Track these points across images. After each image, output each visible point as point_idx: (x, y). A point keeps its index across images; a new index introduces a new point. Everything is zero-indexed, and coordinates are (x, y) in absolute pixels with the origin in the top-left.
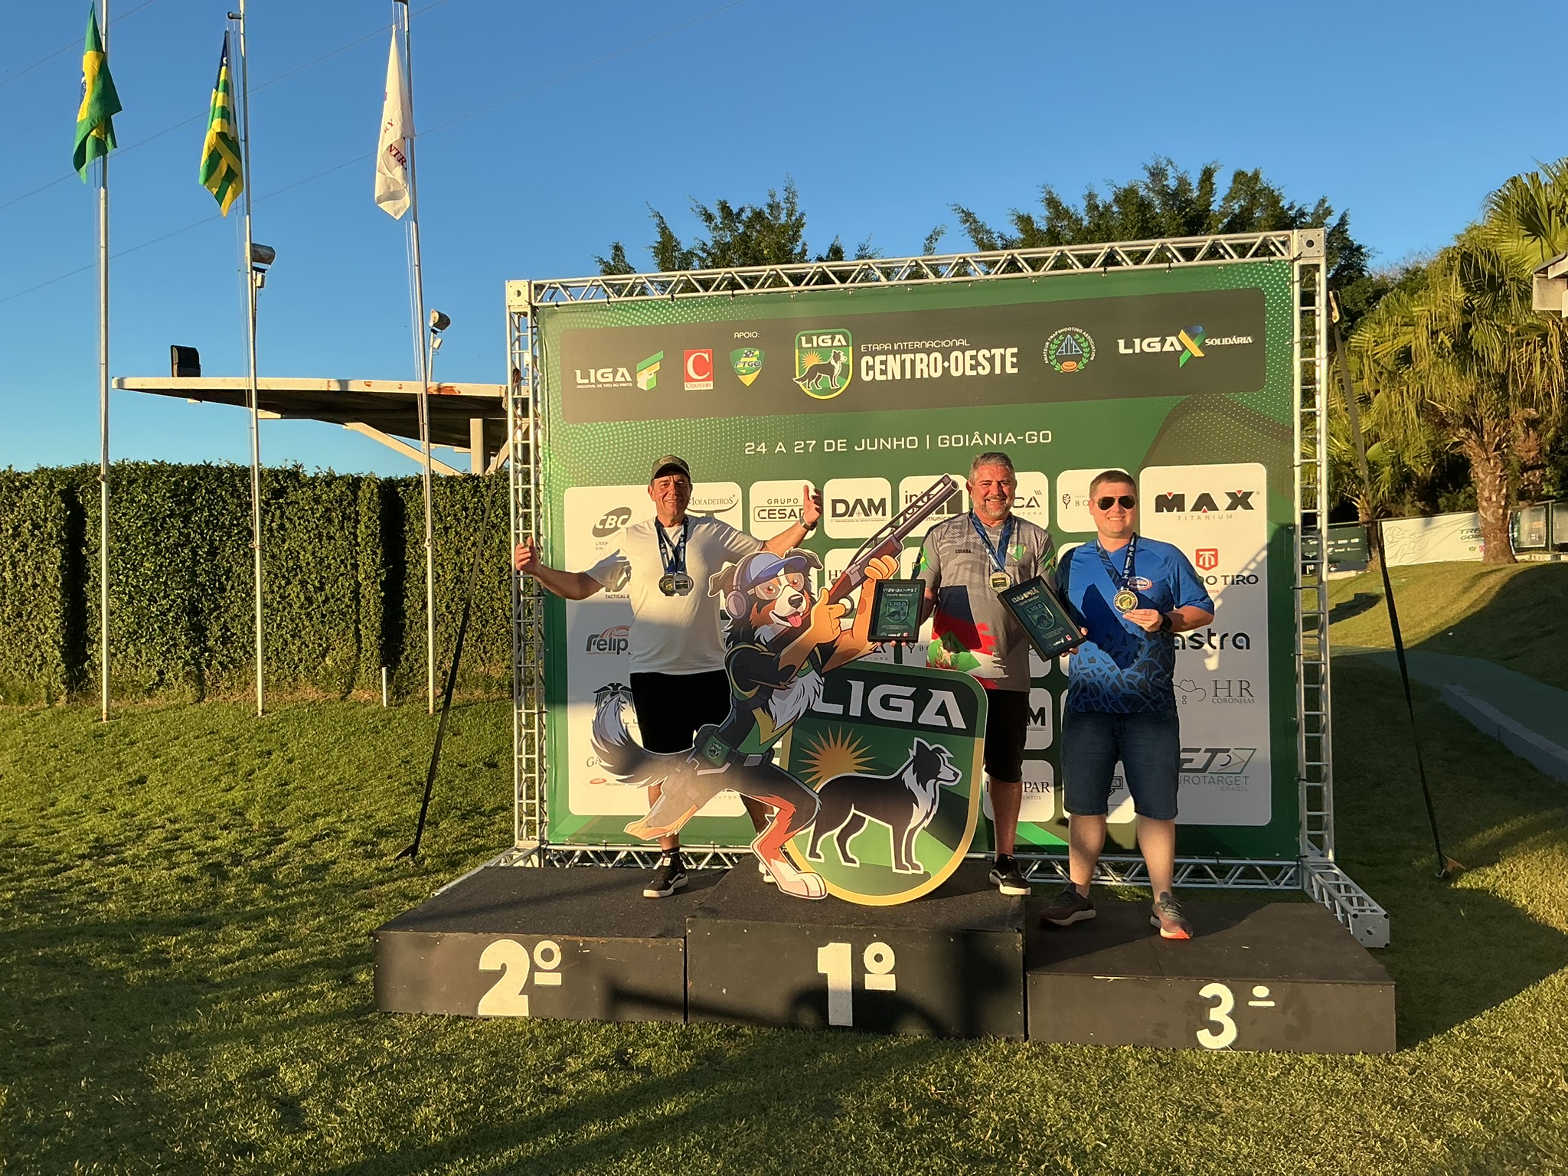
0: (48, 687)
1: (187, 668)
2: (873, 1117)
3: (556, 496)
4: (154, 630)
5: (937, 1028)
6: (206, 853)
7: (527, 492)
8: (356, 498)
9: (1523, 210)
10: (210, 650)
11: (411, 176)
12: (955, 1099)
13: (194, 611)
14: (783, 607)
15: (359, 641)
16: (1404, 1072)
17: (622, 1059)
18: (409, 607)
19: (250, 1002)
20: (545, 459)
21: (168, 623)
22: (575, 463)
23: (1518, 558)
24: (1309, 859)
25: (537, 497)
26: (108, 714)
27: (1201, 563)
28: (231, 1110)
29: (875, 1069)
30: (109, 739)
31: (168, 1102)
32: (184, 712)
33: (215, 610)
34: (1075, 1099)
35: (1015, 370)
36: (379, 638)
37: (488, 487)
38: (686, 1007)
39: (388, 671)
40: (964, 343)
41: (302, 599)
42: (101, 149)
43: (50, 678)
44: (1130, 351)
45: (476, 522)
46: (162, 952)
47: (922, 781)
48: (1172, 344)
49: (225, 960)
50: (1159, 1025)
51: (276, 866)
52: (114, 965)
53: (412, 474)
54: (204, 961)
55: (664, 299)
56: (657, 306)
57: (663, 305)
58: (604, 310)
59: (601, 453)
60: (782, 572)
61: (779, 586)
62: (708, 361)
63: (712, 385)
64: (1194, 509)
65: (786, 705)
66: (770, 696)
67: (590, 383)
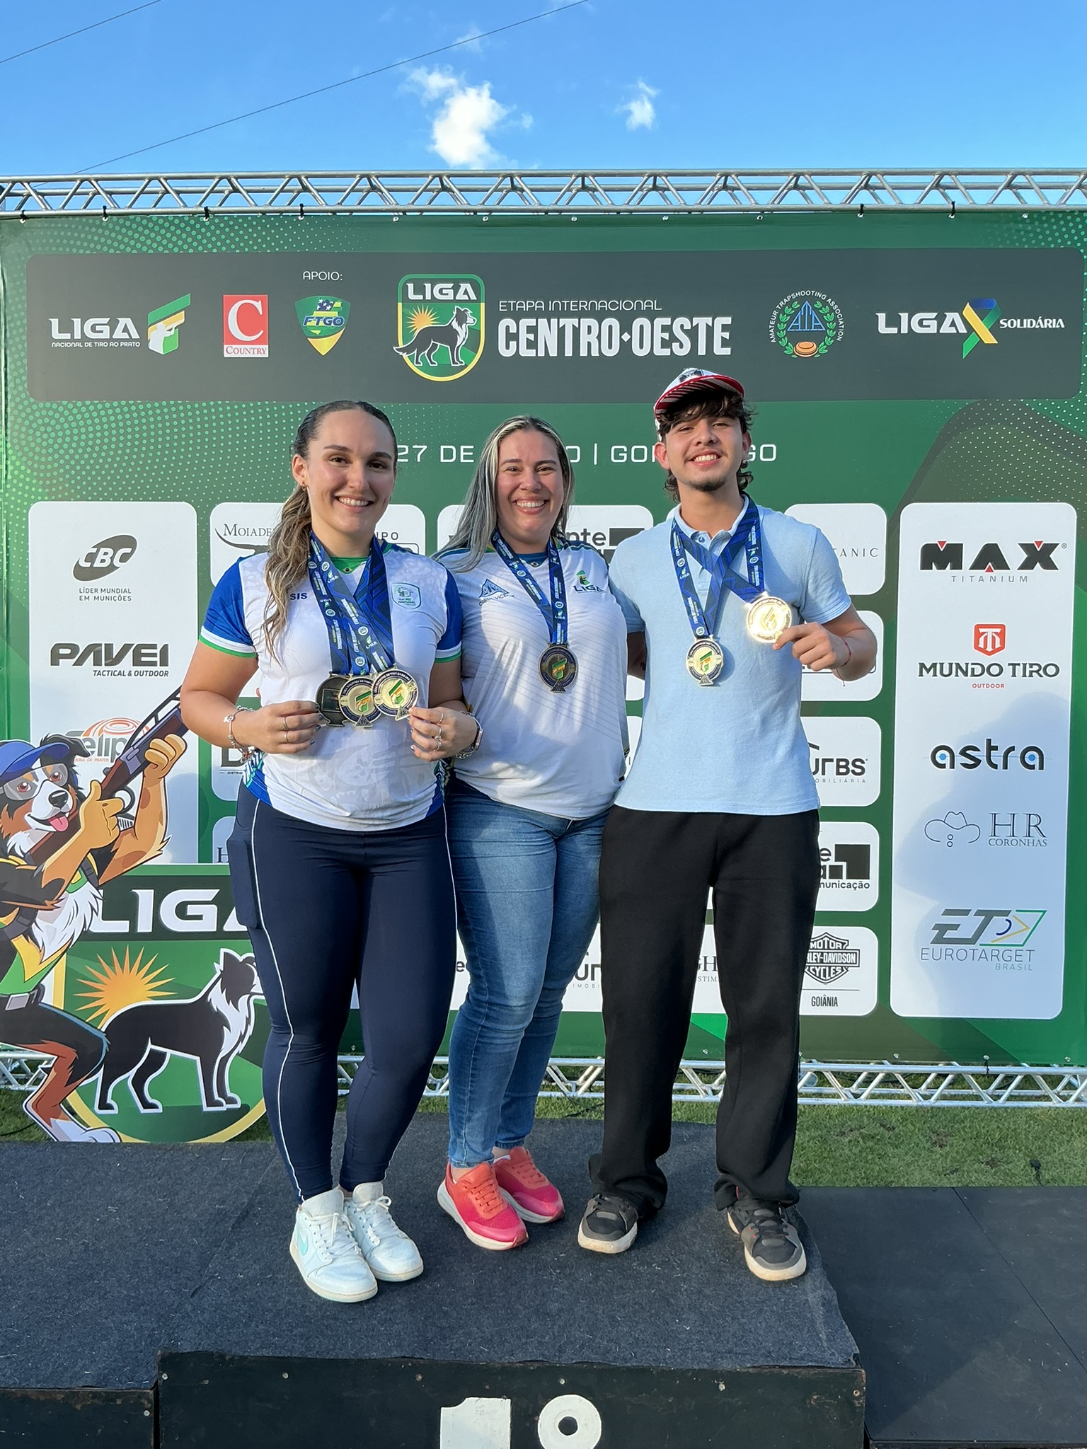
3: (15, 513)
22: (46, 463)
27: (981, 645)
35: (727, 351)
40: (654, 306)
44: (894, 330)
47: (232, 998)
48: (952, 323)
55: (194, 213)
56: (182, 225)
57: (192, 222)
58: (98, 227)
59: (89, 450)
60: (38, 764)
61: (35, 782)
62: (261, 313)
63: (267, 352)
64: (973, 567)
65: (55, 929)
66: (33, 920)
67: (73, 340)
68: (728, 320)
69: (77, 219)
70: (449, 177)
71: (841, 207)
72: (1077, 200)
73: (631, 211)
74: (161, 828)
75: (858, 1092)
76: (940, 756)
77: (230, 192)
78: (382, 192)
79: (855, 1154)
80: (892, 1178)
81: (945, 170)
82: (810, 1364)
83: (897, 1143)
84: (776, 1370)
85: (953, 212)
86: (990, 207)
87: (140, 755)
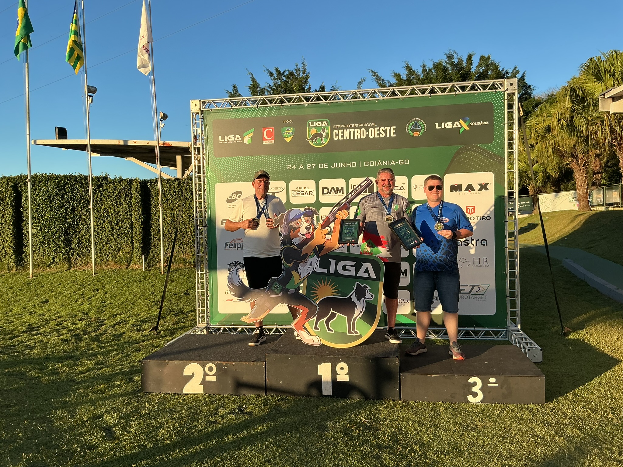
0: (8, 264)
1: (64, 256)
2: (341, 431)
3: (212, 186)
4: (50, 241)
5: (365, 396)
6: (73, 330)
7: (200, 185)
8: (131, 188)
9: (594, 71)
10: (73, 249)
11: (151, 58)
12: (372, 424)
13: (66, 234)
14: (303, 230)
15: (133, 245)
16: (548, 410)
17: (241, 410)
18: (153, 231)
19: (92, 389)
20: (207, 172)
21: (56, 238)
22: (219, 173)
23: (592, 209)
24: (511, 328)
25: (204, 187)
26: (32, 275)
27: (468, 212)
28: (85, 432)
29: (341, 412)
30: (33, 285)
31: (60, 429)
32: (63, 274)
33: (75, 233)
34: (420, 423)
35: (395, 135)
36: (141, 244)
37: (184, 183)
38: (266, 389)
39: (145, 257)
40: (375, 124)
41: (110, 228)
42: (25, 47)
43: (9, 260)
44: (440, 128)
45: (179, 197)
46: (56, 369)
47: (359, 299)
48: (457, 124)
49: (82, 373)
50: (453, 394)
51: (101, 335)
52: (37, 375)
53: (153, 178)
54: (73, 373)
56: (251, 110)
57: (254, 109)
58: (231, 112)
59: (229, 169)
60: (303, 216)
61: (301, 222)
62: (272, 132)
63: (274, 142)
64: (465, 191)
65: (305, 269)
66: (298, 266)
67: (225, 141)
68: (395, 127)
76: (458, 242)
85: (456, 94)
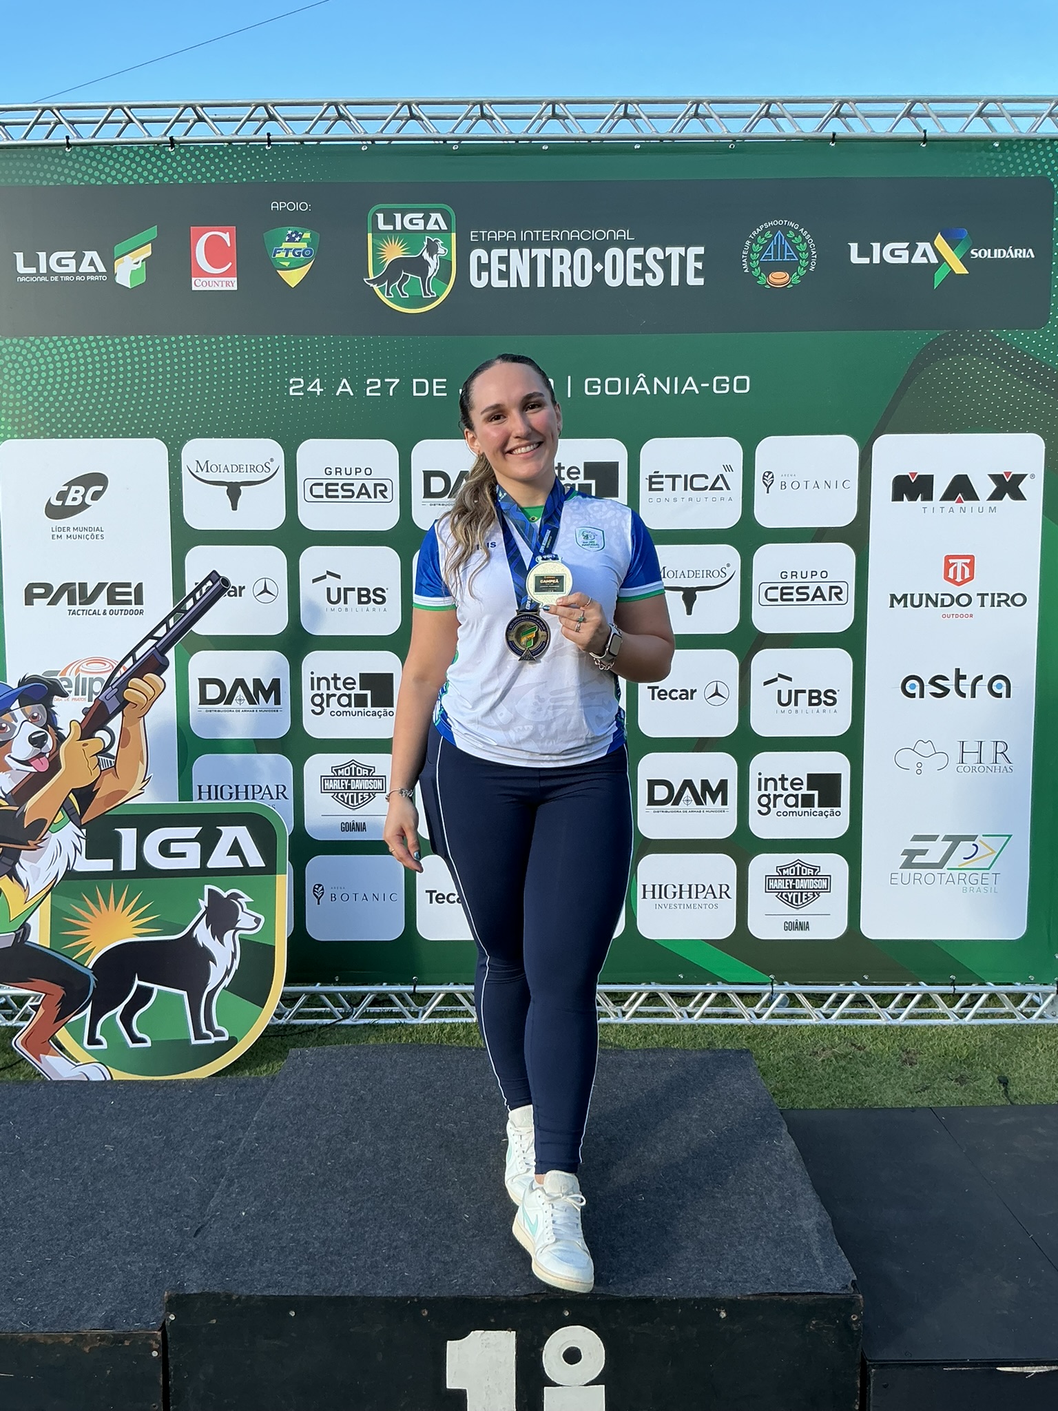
27: (951, 576)
35: (700, 282)
40: (626, 235)
44: (866, 261)
47: (218, 934)
48: (924, 253)
55: (159, 143)
56: (148, 155)
57: (157, 152)
58: (61, 158)
59: (57, 386)
60: (16, 704)
61: (14, 722)
62: (229, 245)
63: (236, 283)
64: (945, 498)
65: (39, 869)
66: (17, 861)
67: (38, 274)
68: (701, 250)
69: (40, 149)
70: (418, 104)
71: (813, 135)
72: (1048, 129)
73: (602, 139)
74: (142, 767)
75: (829, 1012)
76: (910, 686)
77: (195, 122)
78: (350, 120)
79: (829, 1074)
80: (866, 1097)
81: (917, 97)
82: (809, 1291)
83: (868, 1061)
84: (777, 1297)
85: (925, 140)
86: (962, 135)
87: (119, 695)
